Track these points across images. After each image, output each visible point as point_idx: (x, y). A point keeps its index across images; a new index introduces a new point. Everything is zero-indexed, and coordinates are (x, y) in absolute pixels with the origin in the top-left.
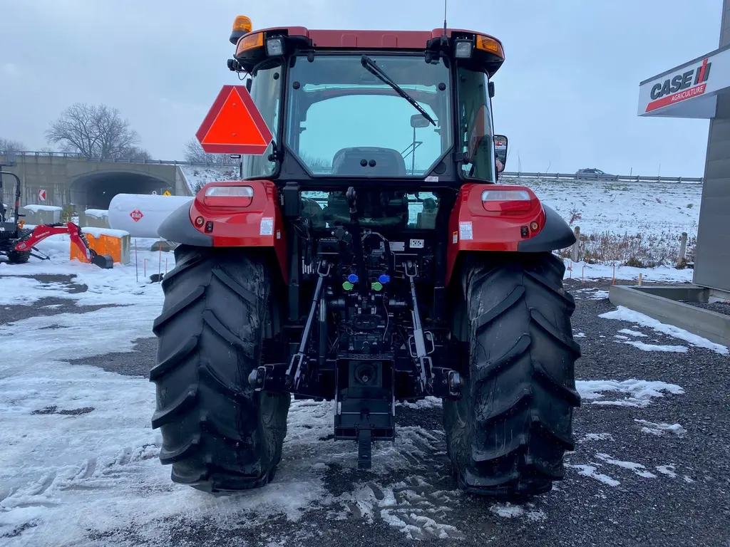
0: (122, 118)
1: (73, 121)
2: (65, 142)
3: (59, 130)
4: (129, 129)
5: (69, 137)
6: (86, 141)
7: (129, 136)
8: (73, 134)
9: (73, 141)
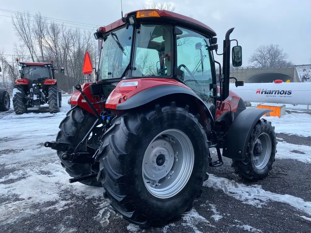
0: (280, 48)
1: (259, 53)
2: (256, 62)
3: (253, 57)
4: (283, 53)
5: (257, 60)
6: (264, 61)
7: (283, 56)
8: (259, 58)
9: (259, 61)
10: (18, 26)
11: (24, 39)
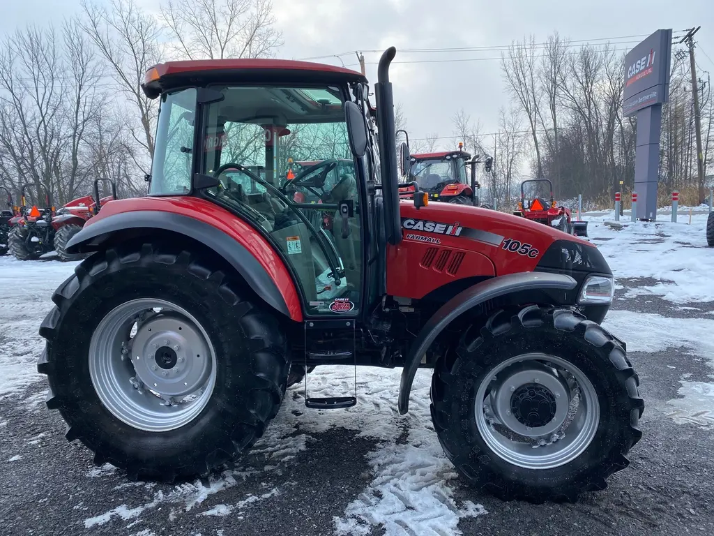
10: (511, 72)
11: (521, 96)
